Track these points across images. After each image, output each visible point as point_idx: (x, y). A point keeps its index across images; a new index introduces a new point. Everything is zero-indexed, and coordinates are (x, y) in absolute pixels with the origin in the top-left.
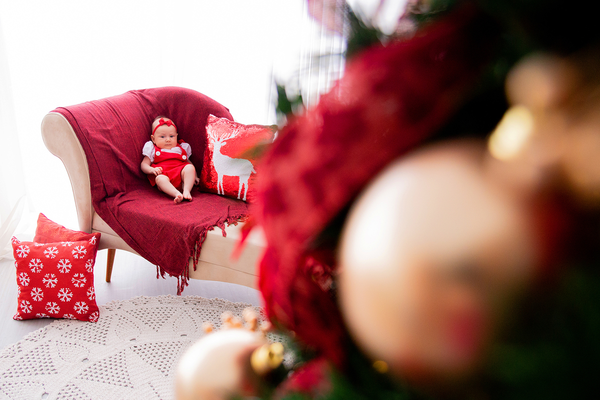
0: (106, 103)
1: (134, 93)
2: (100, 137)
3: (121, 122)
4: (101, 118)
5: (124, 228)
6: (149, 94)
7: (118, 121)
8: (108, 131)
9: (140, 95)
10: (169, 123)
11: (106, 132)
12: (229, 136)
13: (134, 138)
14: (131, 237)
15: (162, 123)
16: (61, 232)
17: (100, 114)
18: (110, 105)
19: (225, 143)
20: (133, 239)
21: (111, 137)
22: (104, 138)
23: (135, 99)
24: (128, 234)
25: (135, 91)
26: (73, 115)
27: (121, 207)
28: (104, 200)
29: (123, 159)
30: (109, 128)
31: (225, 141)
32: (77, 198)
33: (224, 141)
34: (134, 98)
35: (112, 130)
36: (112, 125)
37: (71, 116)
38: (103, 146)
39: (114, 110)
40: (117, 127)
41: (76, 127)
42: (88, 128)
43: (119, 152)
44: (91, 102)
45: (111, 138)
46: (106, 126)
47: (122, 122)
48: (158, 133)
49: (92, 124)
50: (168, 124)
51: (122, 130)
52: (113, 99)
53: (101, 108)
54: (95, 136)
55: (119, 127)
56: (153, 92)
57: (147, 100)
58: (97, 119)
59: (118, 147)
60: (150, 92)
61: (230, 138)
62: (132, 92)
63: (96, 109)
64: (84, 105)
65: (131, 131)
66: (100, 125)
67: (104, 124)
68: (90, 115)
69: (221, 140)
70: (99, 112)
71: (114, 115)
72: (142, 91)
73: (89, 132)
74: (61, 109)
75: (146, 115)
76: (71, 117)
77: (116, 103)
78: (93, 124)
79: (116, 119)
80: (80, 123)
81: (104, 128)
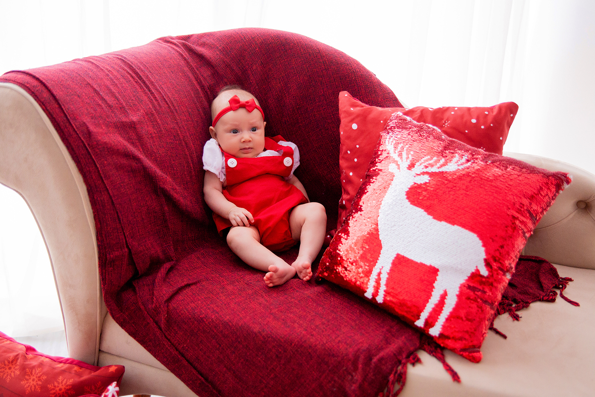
0: (119, 62)
1: (171, 43)
2: (116, 139)
3: (156, 103)
4: (113, 95)
5: (183, 355)
6: (203, 45)
7: (151, 101)
8: (132, 126)
9: (185, 45)
10: (250, 106)
11: (127, 128)
12: (441, 166)
13: (184, 137)
14: (201, 374)
15: (235, 104)
16: (23, 368)
17: (112, 87)
18: (130, 67)
19: (426, 179)
20: (206, 379)
21: (140, 138)
22: (126, 143)
23: (176, 54)
24: (195, 368)
25: (172, 38)
26: (51, 88)
27: (173, 304)
28: (129, 285)
29: (168, 187)
30: (135, 119)
31: (427, 173)
32: (64, 285)
33: (424, 173)
34: (173, 51)
35: (140, 122)
36: (138, 110)
37: (45, 91)
38: (124, 161)
39: (140, 77)
40: (149, 114)
41: (60, 119)
42: (87, 120)
43: (159, 172)
44: (86, 60)
45: (139, 140)
46: (125, 113)
47: (159, 104)
48: (225, 123)
49: (95, 111)
50: (248, 107)
51: (160, 122)
52: (134, 52)
53: (112, 73)
54: (106, 139)
55: (153, 115)
56: (210, 41)
57: (200, 57)
58: (107, 98)
59: (155, 161)
60: (203, 40)
61: (444, 169)
62: (165, 40)
63: (101, 75)
64: (73, 66)
65: (177, 123)
66: (113, 112)
67: (122, 108)
68: (90, 89)
69: (418, 168)
70: (108, 83)
71: (141, 87)
72: (187, 38)
73: (92, 128)
74: (20, 76)
75: (202, 87)
76: (46, 95)
77: (141, 63)
78: (98, 110)
79: (145, 98)
80: (69, 107)
81: (124, 119)
